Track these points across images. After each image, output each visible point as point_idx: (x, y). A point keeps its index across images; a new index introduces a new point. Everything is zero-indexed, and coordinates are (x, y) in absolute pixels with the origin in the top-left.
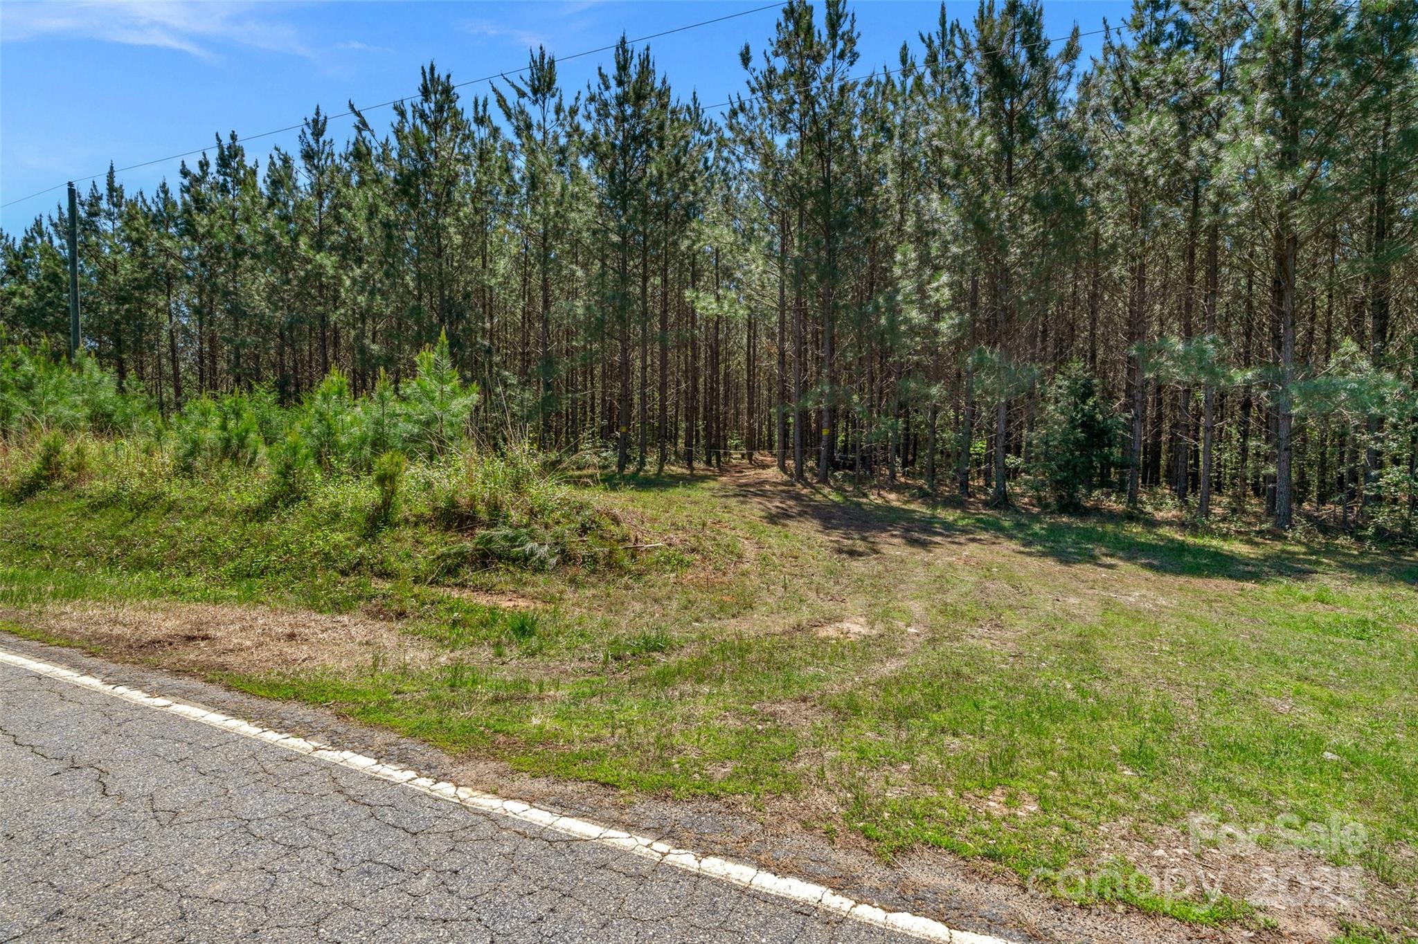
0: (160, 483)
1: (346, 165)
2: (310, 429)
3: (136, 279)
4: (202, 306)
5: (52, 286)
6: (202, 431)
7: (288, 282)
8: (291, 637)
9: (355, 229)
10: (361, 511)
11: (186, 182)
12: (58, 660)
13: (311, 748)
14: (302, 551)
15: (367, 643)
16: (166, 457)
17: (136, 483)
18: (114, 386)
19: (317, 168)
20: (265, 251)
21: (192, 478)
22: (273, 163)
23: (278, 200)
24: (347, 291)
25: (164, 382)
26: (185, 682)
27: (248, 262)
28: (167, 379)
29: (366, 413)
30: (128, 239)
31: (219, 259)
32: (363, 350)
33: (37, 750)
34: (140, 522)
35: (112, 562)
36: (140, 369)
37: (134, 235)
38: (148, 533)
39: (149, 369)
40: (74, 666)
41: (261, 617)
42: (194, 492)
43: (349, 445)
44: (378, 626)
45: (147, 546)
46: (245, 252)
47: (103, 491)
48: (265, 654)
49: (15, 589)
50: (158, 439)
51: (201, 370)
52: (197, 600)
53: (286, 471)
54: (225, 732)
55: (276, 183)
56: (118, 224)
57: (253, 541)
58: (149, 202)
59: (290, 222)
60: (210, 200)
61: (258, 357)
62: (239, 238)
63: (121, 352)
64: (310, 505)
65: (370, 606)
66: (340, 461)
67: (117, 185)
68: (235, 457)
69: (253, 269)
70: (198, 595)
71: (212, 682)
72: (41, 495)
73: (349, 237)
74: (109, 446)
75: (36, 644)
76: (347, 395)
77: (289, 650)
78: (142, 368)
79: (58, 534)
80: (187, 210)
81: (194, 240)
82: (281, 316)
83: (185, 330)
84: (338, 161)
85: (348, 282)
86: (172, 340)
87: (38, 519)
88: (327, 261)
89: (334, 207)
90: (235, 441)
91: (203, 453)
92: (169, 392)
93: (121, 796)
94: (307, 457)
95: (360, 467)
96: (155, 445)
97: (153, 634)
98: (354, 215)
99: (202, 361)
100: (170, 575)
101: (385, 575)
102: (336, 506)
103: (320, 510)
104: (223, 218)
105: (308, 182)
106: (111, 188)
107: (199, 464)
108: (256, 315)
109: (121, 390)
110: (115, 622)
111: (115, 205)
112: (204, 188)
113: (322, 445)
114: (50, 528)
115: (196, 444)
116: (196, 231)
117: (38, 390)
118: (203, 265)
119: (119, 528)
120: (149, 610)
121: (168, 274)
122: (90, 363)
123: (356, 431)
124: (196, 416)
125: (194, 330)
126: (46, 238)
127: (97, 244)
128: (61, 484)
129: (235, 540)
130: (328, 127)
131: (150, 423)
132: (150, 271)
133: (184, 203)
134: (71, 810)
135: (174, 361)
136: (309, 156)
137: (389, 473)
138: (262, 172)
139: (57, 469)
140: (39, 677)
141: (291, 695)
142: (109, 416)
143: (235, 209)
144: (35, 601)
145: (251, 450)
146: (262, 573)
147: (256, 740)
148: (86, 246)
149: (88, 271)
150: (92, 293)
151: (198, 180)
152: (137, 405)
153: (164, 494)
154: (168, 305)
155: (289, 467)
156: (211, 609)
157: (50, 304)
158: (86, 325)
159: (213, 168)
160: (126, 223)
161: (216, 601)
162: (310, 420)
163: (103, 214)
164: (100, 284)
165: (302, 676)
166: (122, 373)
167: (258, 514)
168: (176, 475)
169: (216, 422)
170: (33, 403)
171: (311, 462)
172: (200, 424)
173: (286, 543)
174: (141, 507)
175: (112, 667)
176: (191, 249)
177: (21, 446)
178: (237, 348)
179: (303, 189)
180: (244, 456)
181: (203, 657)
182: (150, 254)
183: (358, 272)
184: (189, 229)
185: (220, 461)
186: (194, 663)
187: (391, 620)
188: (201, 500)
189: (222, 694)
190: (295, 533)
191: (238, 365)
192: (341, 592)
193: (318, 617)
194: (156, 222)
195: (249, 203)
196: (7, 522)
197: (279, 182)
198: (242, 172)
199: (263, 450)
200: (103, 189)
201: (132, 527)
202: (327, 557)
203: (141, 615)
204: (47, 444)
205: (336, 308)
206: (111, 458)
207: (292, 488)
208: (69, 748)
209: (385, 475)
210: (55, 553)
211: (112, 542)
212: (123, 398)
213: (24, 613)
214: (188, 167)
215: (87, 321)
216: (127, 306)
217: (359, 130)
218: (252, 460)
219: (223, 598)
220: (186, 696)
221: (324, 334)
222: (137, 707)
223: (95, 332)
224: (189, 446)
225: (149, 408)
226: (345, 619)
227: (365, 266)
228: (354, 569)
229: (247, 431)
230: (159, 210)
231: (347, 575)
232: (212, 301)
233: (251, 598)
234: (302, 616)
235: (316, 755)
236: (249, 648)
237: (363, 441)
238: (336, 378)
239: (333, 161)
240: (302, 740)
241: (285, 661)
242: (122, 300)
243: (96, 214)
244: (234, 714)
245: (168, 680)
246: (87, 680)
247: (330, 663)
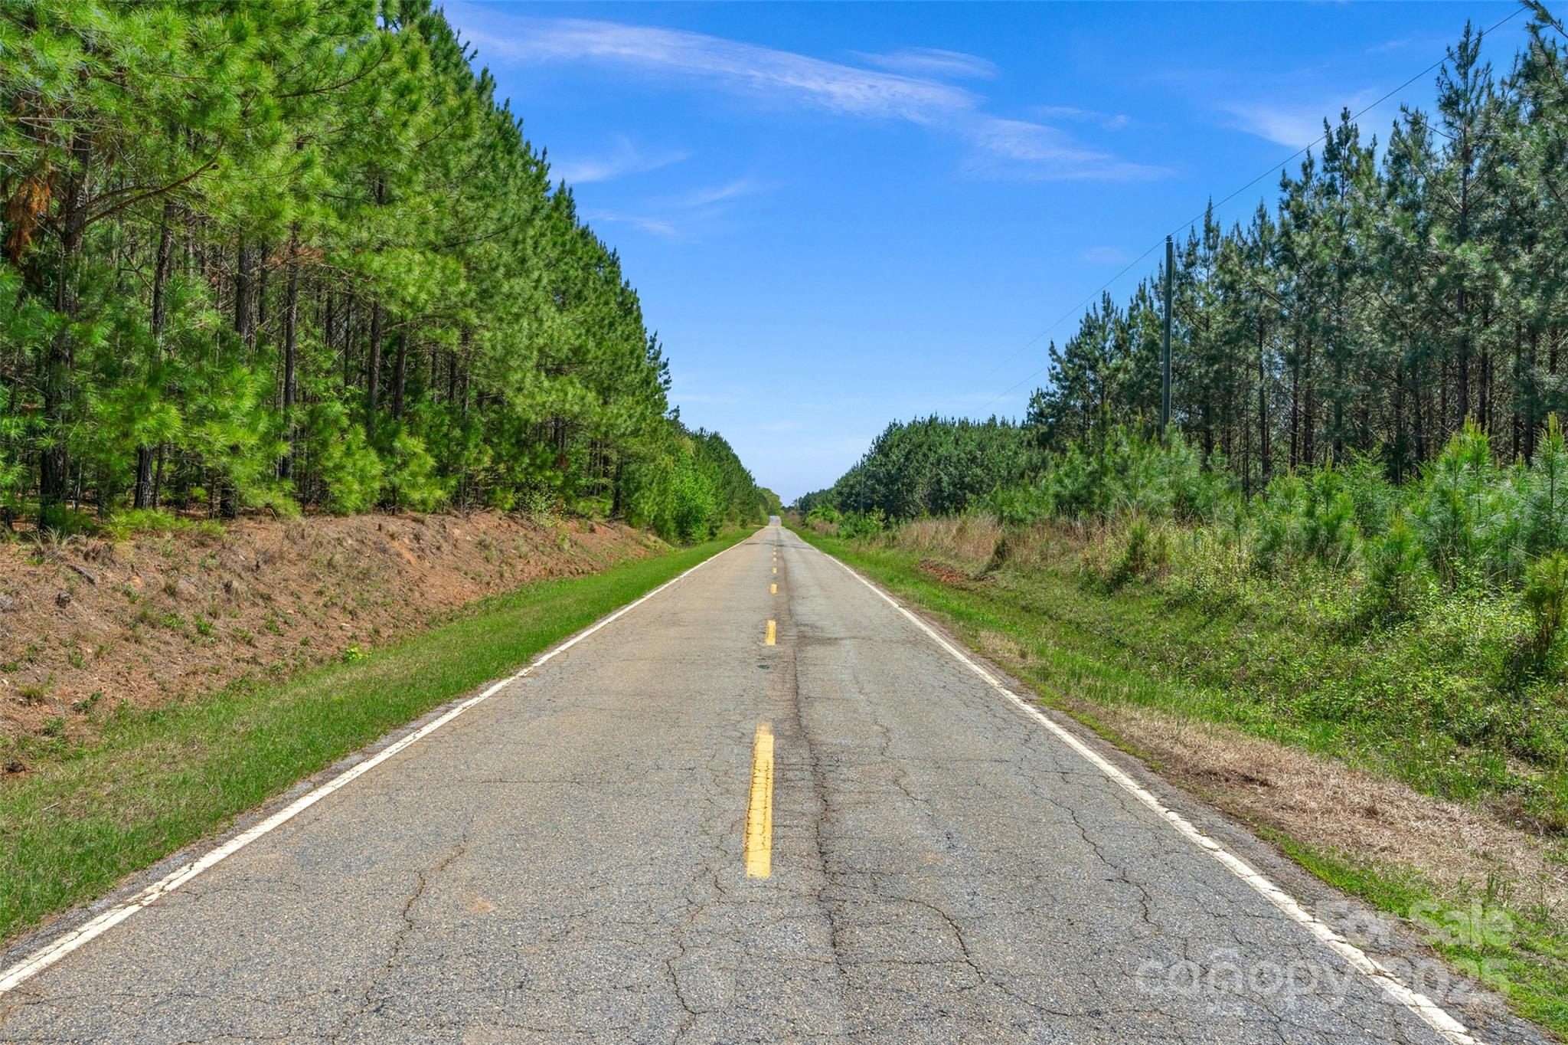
0: (1235, 585)
1: (1512, 95)
2: (1424, 517)
3: (1227, 332)
4: (1298, 352)
5: (1150, 355)
6: (1284, 518)
7: (1412, 298)
8: (1371, 813)
9: (1523, 192)
10: (1498, 646)
11: (1286, 196)
12: (1125, 766)
13: (1372, 969)
14: (1401, 696)
15: (1485, 855)
16: (1243, 552)
17: (1211, 580)
18: (1199, 465)
19: (1462, 116)
20: (1380, 263)
21: (1270, 578)
22: (1398, 133)
23: (1403, 183)
24: (1505, 294)
25: (1252, 455)
26: (1236, 829)
27: (1357, 281)
28: (1256, 453)
29: (1519, 490)
30: (1222, 285)
31: (1321, 285)
32: (1531, 386)
33: (1098, 850)
34: (1212, 628)
35: (1181, 673)
36: (1227, 441)
37: (1228, 278)
38: (1219, 643)
39: (1237, 441)
40: (1136, 777)
41: (1335, 776)
42: (1271, 597)
43: (1488, 542)
44: (1509, 834)
45: (1217, 658)
46: (1354, 269)
47: (1180, 588)
48: (1332, 826)
49: (1098, 684)
50: (1237, 528)
51: (1294, 437)
52: (1261, 735)
53: (1387, 576)
54: (1269, 903)
55: (1399, 160)
56: (1213, 269)
57: (1337, 671)
58: (1245, 235)
59: (1418, 209)
60: (1313, 211)
61: (1365, 414)
62: (1347, 251)
63: (1208, 422)
64: (1418, 629)
65: (1499, 801)
66: (1470, 565)
67: (1213, 224)
68: (1323, 556)
69: (1363, 289)
70: (1264, 728)
71: (1264, 838)
72: (1127, 588)
73: (1515, 209)
74: (1189, 534)
75: (1110, 745)
76: (1487, 460)
77: (1364, 829)
78: (1229, 440)
79: (1138, 632)
80: (1286, 233)
81: (1291, 268)
82: (1400, 351)
83: (1277, 386)
84: (1498, 93)
85: (1506, 280)
86: (1262, 402)
87: (1123, 614)
88: (1473, 255)
89: (1489, 167)
90: (1323, 532)
91: (1285, 547)
92: (1256, 468)
93: (1159, 927)
94: (1416, 558)
95: (1503, 575)
96: (1233, 537)
97: (1210, 763)
98: (1521, 172)
99: (1295, 425)
100: (1237, 699)
101: (1532, 757)
102: (1458, 635)
103: (1432, 638)
104: (1328, 229)
105: (1447, 141)
106: (1209, 230)
107: (1279, 561)
108: (1364, 354)
109: (1206, 468)
110: (1176, 739)
111: (1210, 248)
112: (1307, 198)
113: (1443, 541)
114: (1132, 624)
115: (1276, 534)
116: (1294, 255)
117: (1132, 473)
118: (1301, 298)
119: (1192, 633)
120: (1210, 734)
121: (1260, 319)
122: (1178, 439)
123: (1501, 519)
124: (1278, 500)
125: (1288, 385)
126: (1148, 303)
127: (1192, 298)
128: (1143, 577)
129: (1313, 666)
130: (1482, 49)
131: (1230, 508)
132: (1242, 319)
133: (1283, 225)
134: (1117, 921)
135: (1263, 428)
136: (1449, 104)
137: (1550, 588)
138: (1382, 152)
139: (1141, 560)
140: (1108, 779)
141: (1356, 888)
142: (1193, 500)
143: (1343, 213)
144: (1112, 701)
145: (1343, 545)
146: (1344, 715)
147: (1304, 929)
148: (1182, 303)
149: (1182, 331)
150: (1185, 357)
151: (1299, 189)
152: (1221, 485)
153: (1238, 596)
154: (1259, 357)
155: (1390, 571)
156: (1275, 749)
157: (1147, 376)
158: (1177, 395)
159: (1318, 167)
160: (1221, 267)
161: (1284, 741)
162: (1427, 501)
163: (1199, 262)
164: (1193, 345)
165: (1376, 870)
166: (1208, 447)
167: (1346, 634)
168: (1253, 574)
169: (1302, 505)
170: (1126, 487)
171: (1424, 564)
172: (1283, 509)
173: (1378, 681)
174: (1214, 611)
175: (1169, 789)
176: (1287, 281)
177: (1114, 534)
178: (1338, 404)
179: (1440, 155)
180: (1335, 553)
181: (1259, 806)
182: (1243, 297)
183: (1525, 259)
184: (1288, 257)
185: (1304, 560)
186: (1249, 810)
187: (1535, 832)
188: (1278, 609)
189: (1272, 858)
190: (1393, 667)
191: (1339, 425)
192: (1453, 767)
193: (1414, 796)
194: (1252, 255)
195: (1362, 200)
196: (1099, 614)
197: (1404, 156)
198: (1355, 159)
199: (1358, 545)
200: (1200, 234)
201: (1204, 634)
202: (1437, 711)
203: (1201, 738)
204: (1134, 532)
205: (1487, 324)
206: (1190, 549)
207: (1394, 603)
208: (1122, 860)
209: (1542, 591)
210: (1134, 653)
211: (1183, 649)
212: (1207, 478)
213: (1103, 710)
214: (1289, 176)
215: (1178, 390)
216: (1216, 367)
217: (1534, 30)
218: (1343, 559)
219: (1290, 738)
220: (1234, 845)
221: (1464, 367)
222: (1185, 841)
223: (1185, 400)
224: (1268, 537)
225: (1232, 489)
226: (1456, 809)
227: (1539, 247)
228: (1477, 736)
229: (1339, 518)
230: (1255, 242)
231: (1468, 744)
232: (1310, 343)
233: (1325, 747)
234: (1391, 788)
235: (1379, 980)
236: (1313, 811)
237: (1513, 533)
238: (1470, 436)
239: (1490, 94)
240: (1361, 953)
241: (1357, 843)
242: (1211, 360)
243: (1192, 264)
244: (1284, 886)
245: (1220, 821)
246: (1145, 796)
247: (1420, 866)
